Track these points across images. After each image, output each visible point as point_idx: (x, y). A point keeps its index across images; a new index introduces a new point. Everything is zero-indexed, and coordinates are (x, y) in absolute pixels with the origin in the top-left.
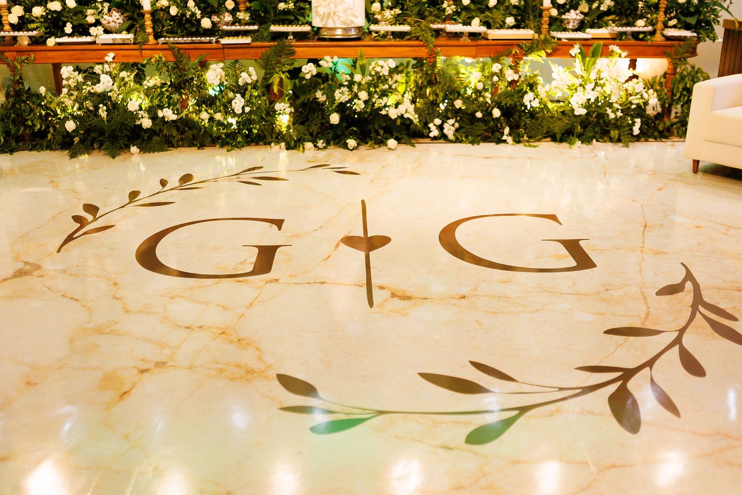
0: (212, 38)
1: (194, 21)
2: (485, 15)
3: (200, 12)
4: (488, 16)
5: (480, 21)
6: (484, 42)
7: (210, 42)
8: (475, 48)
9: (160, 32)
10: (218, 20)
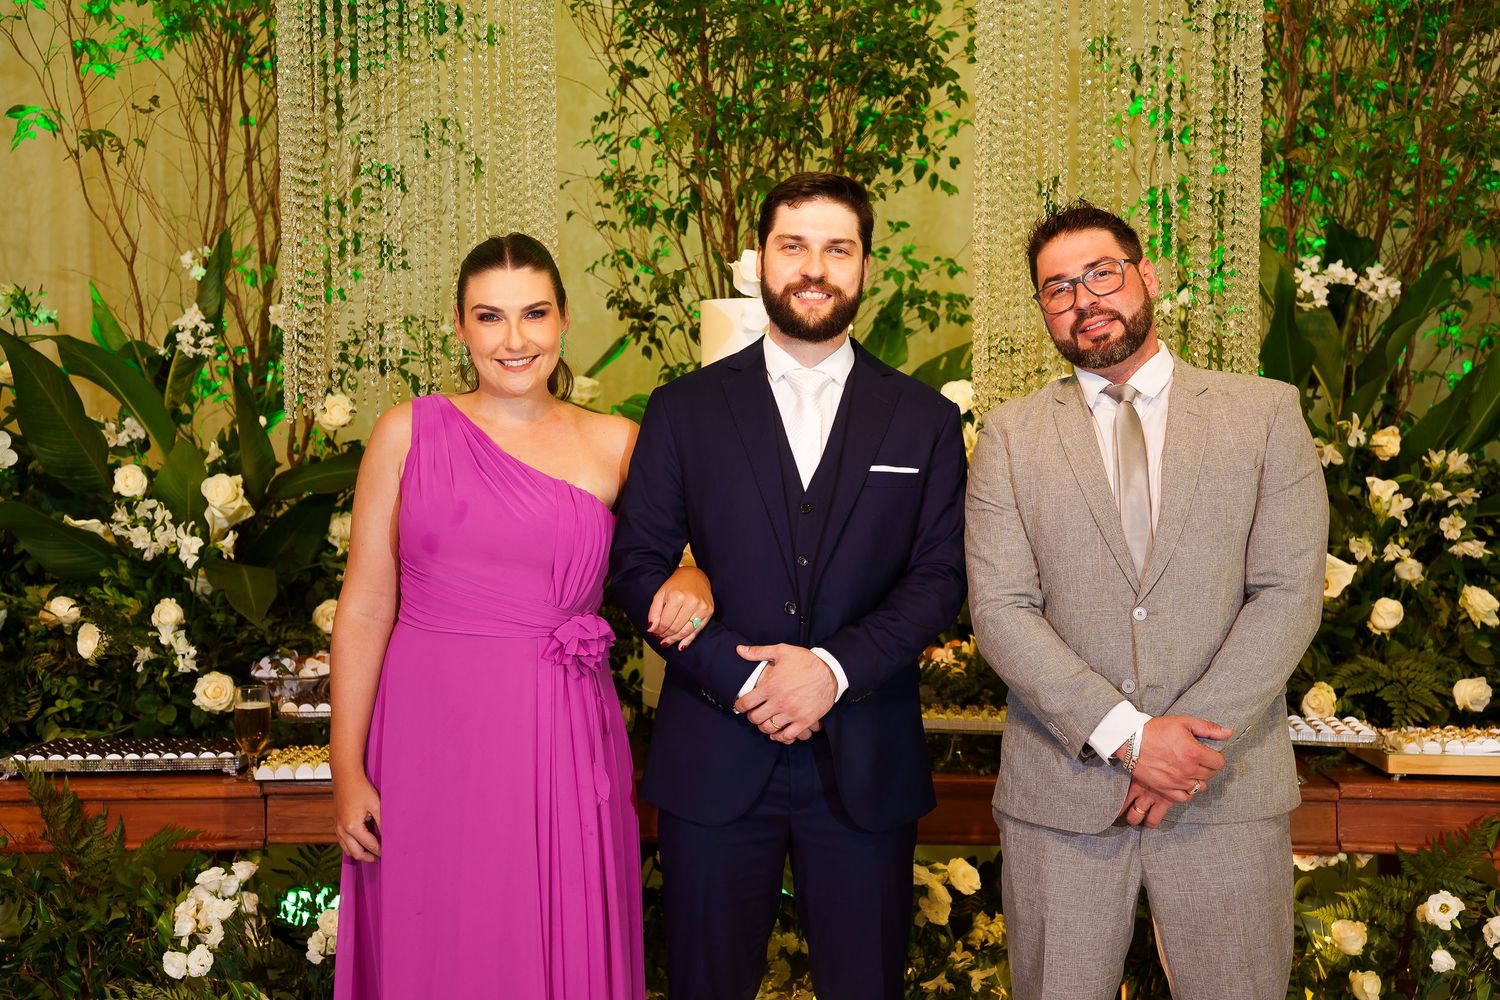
0: (227, 755)
1: (164, 684)
2: (1356, 667)
3: (193, 651)
4: (1376, 676)
5: (1339, 693)
6: (1370, 789)
7: (217, 774)
8: (1330, 809)
9: (31, 725)
10: (274, 674)
